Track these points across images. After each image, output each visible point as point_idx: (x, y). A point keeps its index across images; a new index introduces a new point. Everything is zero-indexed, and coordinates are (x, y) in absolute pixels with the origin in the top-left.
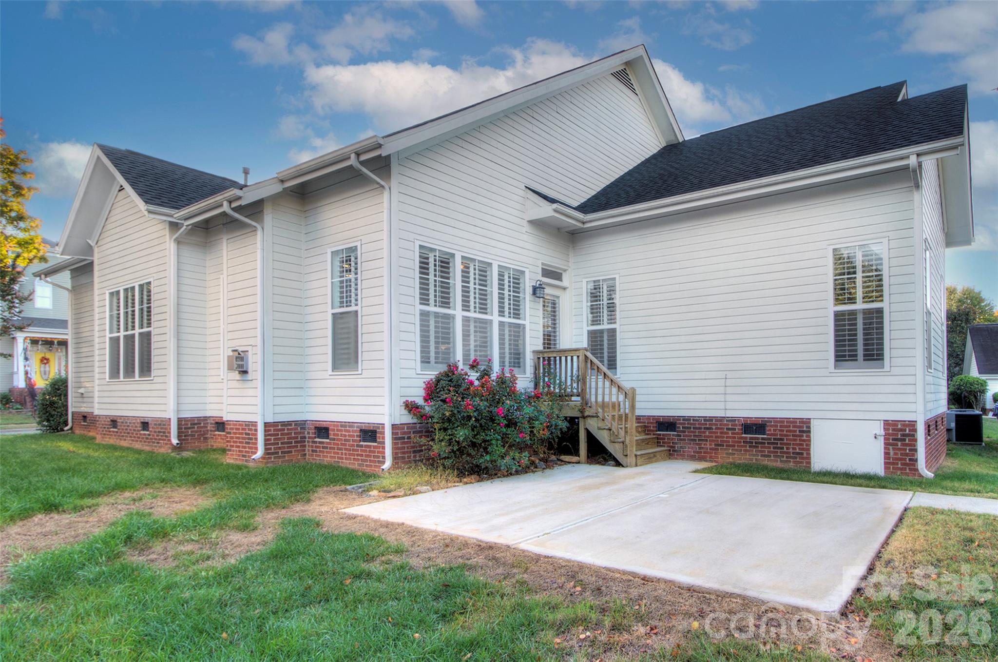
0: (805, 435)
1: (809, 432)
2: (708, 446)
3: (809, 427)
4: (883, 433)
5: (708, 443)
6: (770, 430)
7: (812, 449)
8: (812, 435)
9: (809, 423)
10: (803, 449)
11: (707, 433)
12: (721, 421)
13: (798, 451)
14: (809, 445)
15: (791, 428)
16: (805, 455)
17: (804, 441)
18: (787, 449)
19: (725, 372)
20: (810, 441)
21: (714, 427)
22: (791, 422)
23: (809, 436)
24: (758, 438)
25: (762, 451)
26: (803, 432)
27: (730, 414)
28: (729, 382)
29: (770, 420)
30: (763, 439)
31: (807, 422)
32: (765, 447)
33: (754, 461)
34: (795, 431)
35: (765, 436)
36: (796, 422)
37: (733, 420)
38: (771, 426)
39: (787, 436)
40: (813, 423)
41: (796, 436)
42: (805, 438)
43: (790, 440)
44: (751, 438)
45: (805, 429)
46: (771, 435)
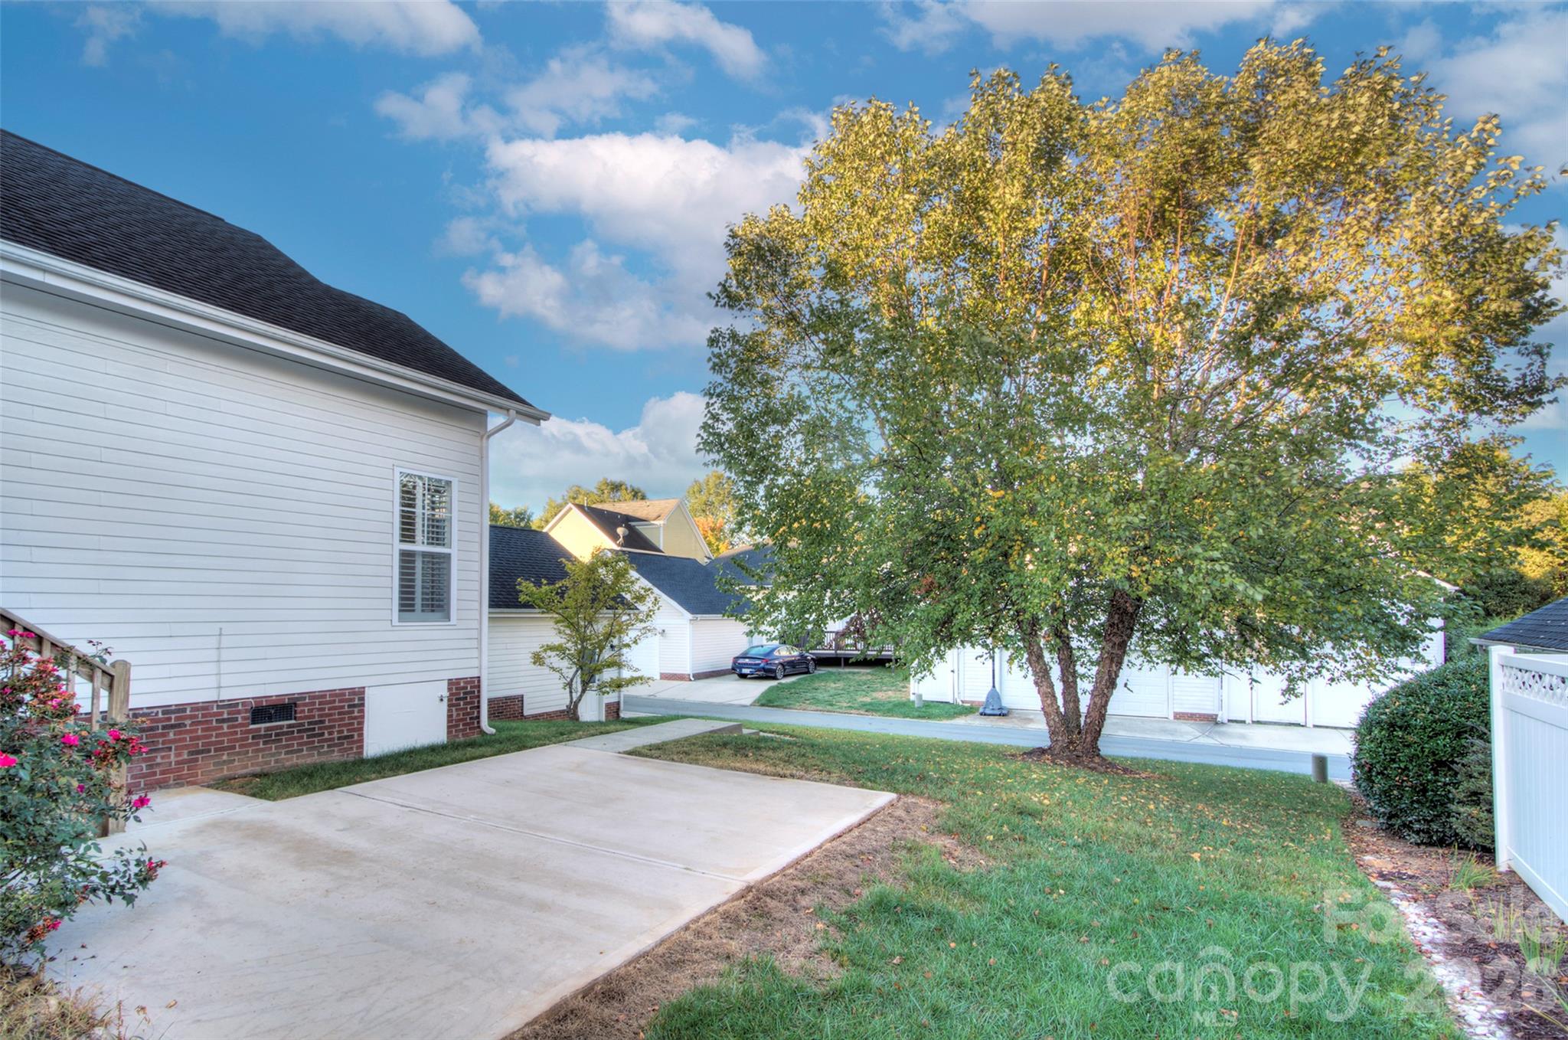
0: (356, 710)
1: (363, 705)
2: (173, 758)
3: (363, 699)
4: (447, 694)
5: (172, 753)
6: (303, 711)
7: (365, 728)
8: (366, 709)
9: (363, 692)
10: (354, 730)
11: (172, 736)
12: (203, 708)
13: (345, 733)
14: (361, 723)
15: (337, 704)
16: (356, 738)
17: (355, 718)
18: (330, 733)
19: (220, 625)
20: (363, 717)
21: (188, 722)
22: (336, 695)
23: (362, 711)
24: (281, 727)
25: (288, 746)
26: (354, 706)
27: (227, 695)
28: (226, 641)
29: (302, 696)
30: (290, 726)
31: (360, 693)
32: (294, 739)
33: (273, 764)
34: (343, 707)
35: (293, 722)
36: (344, 695)
37: (232, 705)
38: (305, 705)
39: (331, 715)
40: (368, 693)
41: (343, 713)
42: (356, 714)
43: (335, 720)
44: (267, 729)
45: (356, 702)
46: (306, 717)
